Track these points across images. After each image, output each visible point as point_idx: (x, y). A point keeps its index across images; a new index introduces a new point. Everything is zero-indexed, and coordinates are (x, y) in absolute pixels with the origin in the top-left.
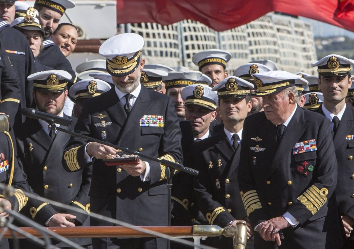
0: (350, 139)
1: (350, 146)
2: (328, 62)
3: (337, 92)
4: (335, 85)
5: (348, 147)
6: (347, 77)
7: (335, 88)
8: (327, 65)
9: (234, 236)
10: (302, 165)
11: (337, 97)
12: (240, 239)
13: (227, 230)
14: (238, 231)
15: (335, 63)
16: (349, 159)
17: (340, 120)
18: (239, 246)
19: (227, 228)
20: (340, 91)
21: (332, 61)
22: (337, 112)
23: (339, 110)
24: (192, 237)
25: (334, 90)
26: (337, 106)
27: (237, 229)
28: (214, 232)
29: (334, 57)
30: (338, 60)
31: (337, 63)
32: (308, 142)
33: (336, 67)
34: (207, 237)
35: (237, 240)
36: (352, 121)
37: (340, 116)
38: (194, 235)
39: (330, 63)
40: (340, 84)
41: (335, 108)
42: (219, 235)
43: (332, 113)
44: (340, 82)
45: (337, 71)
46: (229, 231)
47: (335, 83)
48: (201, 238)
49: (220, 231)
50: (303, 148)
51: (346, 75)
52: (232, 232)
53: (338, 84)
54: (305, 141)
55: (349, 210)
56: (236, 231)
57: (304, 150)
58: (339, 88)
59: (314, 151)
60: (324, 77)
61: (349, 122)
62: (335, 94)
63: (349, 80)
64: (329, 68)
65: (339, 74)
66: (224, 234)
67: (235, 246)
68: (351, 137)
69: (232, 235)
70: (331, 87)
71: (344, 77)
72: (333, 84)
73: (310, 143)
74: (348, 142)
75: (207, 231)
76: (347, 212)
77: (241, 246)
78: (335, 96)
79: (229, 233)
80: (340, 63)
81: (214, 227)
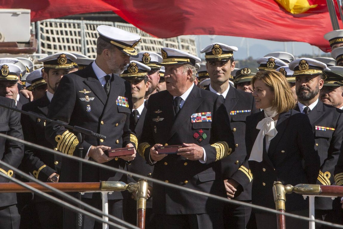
0: (233, 114)
1: (233, 120)
2: (213, 49)
3: (221, 74)
4: (219, 69)
5: (232, 121)
6: (229, 62)
7: (219, 72)
8: (212, 51)
9: (137, 191)
10: (198, 132)
11: (221, 79)
12: (141, 193)
13: (131, 186)
14: (140, 187)
15: (218, 50)
16: (233, 131)
17: (225, 98)
18: (141, 199)
19: (131, 184)
20: (224, 73)
21: (215, 49)
22: (222, 91)
23: (224, 90)
24: (100, 191)
25: (218, 73)
26: (222, 86)
27: (139, 185)
28: (120, 188)
29: (217, 45)
30: (221, 47)
31: (219, 50)
32: (205, 113)
33: (219, 54)
34: (113, 192)
35: (139, 194)
36: (235, 99)
37: (225, 95)
38: (102, 190)
39: (214, 50)
40: (223, 67)
41: (220, 88)
42: (124, 189)
43: (218, 92)
44: (223, 66)
45: (220, 57)
46: (132, 186)
47: (218, 67)
48: (109, 192)
49: (125, 186)
50: (200, 118)
51: (229, 60)
52: (135, 187)
53: (221, 68)
54: (203, 113)
55: (233, 175)
56: (138, 187)
57: (201, 120)
58: (222, 71)
59: (209, 122)
60: (210, 62)
61: (232, 100)
62: (219, 76)
63: (231, 64)
64: (213, 55)
65: (222, 59)
66: (128, 189)
67: (138, 199)
68: (235, 113)
69: (135, 190)
70: (215, 70)
71: (227, 62)
72: (217, 68)
73: (207, 115)
74: (232, 117)
75: (113, 186)
76: (231, 176)
77: (143, 199)
78: (219, 78)
79: (133, 188)
80: (223, 50)
81: (119, 183)
